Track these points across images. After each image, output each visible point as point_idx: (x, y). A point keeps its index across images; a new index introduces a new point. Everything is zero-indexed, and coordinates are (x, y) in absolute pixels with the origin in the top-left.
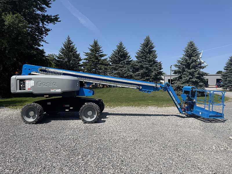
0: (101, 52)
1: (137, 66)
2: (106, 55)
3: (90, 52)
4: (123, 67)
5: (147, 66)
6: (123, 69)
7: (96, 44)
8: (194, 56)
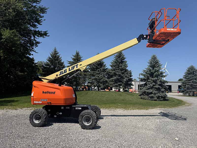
1: (111, 73)
4: (100, 73)
5: (119, 73)
6: (99, 76)
8: (156, 67)
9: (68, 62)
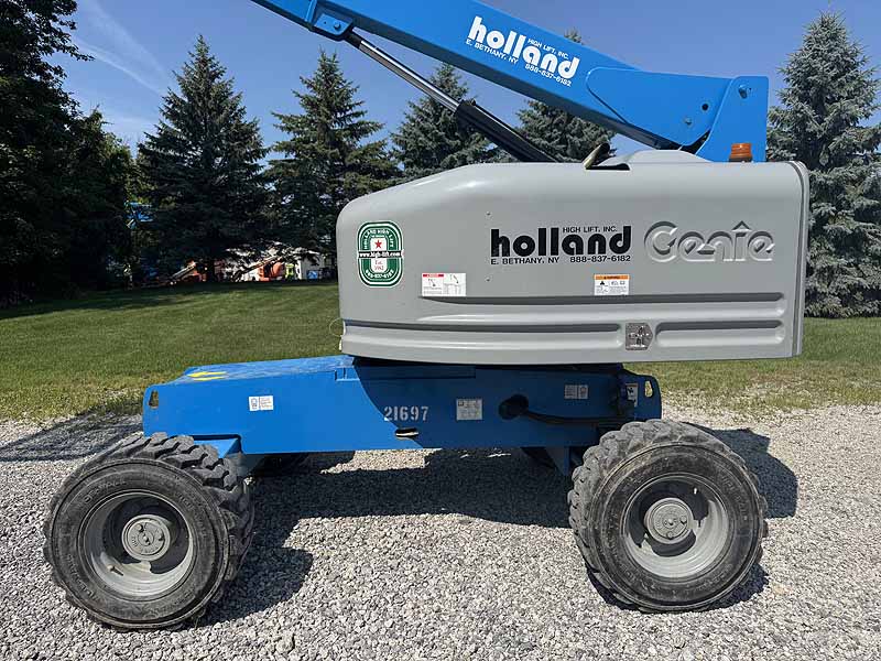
0: (355, 110)
2: (376, 127)
3: (305, 114)
7: (329, 71)
9: (280, 122)
